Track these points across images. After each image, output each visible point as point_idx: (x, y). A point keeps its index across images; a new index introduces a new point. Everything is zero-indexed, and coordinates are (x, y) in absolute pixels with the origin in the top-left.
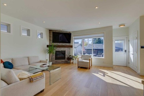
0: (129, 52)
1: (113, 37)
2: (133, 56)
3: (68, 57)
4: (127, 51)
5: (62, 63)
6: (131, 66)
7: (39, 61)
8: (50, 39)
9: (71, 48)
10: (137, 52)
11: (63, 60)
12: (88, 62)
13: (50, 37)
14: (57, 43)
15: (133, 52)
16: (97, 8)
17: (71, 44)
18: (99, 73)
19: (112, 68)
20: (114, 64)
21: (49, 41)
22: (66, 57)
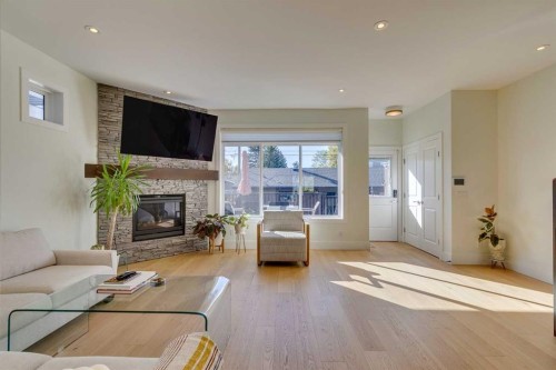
0: (405, 196)
1: (370, 148)
2: (423, 210)
3: (199, 223)
4: (399, 193)
5: (170, 254)
6: (410, 238)
7: (48, 256)
8: (100, 133)
9: (211, 183)
10: (441, 197)
11: (175, 240)
12: (303, 240)
13: (102, 120)
14: (143, 158)
15: (423, 195)
16: (381, 26)
17: (211, 166)
18: (353, 277)
19: (369, 250)
20: (372, 237)
21: (95, 143)
22: (190, 223)
